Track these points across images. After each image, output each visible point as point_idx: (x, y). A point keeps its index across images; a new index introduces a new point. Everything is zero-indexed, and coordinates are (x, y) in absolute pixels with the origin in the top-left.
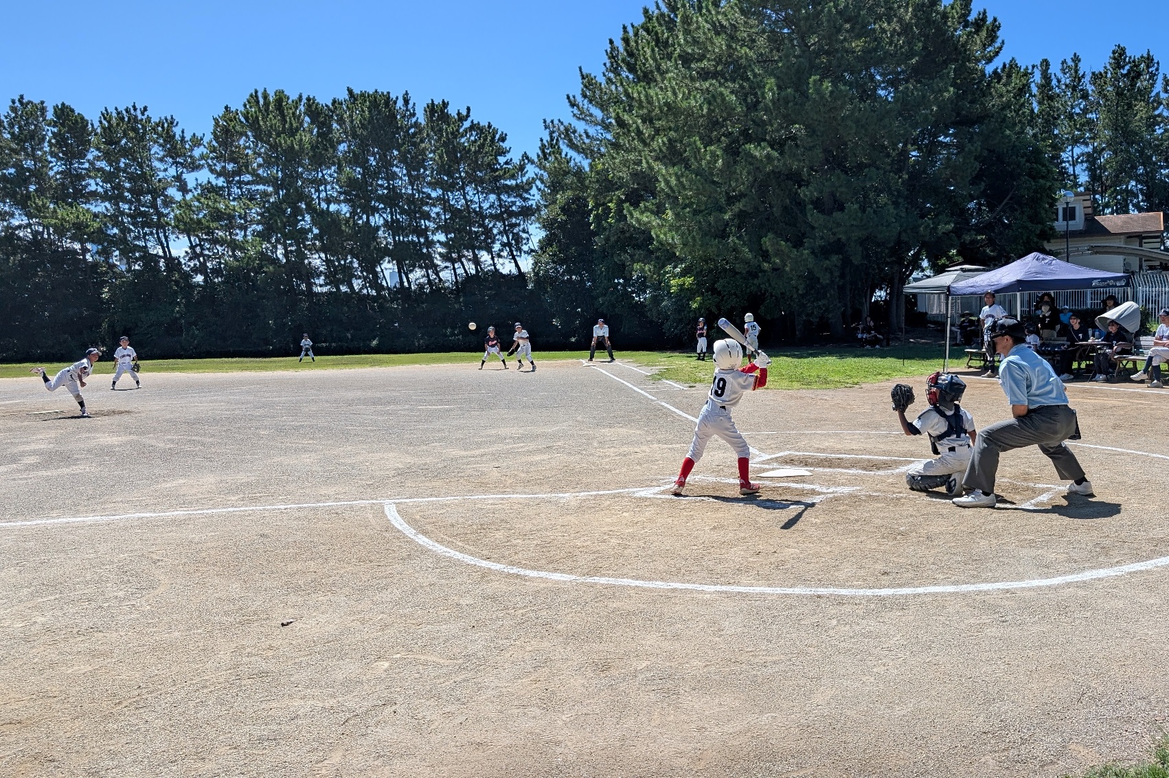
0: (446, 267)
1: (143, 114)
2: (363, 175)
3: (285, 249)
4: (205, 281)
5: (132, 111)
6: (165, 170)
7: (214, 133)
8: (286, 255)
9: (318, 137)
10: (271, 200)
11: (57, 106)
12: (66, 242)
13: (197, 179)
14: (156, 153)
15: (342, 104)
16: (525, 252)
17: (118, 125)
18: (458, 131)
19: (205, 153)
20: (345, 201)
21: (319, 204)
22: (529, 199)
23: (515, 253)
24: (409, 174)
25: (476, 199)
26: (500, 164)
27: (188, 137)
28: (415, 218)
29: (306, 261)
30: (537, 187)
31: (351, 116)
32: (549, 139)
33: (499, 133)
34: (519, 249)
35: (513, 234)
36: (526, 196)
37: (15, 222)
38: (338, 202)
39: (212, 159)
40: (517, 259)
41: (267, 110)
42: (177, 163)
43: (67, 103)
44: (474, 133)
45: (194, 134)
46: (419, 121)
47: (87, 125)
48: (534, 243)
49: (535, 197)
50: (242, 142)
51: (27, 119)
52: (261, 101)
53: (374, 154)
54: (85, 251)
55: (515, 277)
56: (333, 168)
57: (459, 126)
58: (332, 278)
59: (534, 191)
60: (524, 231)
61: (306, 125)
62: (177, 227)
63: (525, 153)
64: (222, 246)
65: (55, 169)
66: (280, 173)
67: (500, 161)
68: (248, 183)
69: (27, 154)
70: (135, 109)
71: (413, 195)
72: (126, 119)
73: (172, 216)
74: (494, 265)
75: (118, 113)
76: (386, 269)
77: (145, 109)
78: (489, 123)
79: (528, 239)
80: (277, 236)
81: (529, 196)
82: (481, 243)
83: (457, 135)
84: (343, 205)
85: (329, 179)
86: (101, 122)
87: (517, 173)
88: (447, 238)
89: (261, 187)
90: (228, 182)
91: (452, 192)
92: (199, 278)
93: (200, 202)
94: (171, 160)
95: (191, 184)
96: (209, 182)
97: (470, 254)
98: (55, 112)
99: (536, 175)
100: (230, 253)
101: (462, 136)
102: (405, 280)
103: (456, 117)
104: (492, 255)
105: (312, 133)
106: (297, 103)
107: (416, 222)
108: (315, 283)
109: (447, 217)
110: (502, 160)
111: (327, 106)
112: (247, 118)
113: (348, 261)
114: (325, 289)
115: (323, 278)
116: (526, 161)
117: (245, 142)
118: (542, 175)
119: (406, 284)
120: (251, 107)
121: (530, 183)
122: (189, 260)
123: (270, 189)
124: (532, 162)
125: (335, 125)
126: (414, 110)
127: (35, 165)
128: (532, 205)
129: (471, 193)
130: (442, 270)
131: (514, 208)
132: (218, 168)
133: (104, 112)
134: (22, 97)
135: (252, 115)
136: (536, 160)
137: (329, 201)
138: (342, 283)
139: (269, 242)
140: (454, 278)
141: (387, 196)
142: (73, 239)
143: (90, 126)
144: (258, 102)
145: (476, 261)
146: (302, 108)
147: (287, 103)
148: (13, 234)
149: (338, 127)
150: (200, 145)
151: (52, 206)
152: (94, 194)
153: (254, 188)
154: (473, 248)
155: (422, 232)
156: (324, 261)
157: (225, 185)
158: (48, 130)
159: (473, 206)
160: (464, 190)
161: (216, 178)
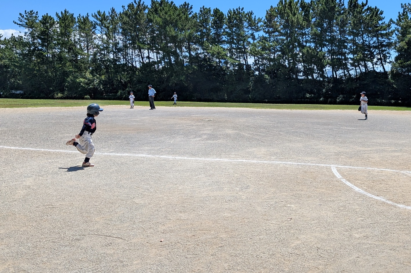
0: (353, 69)
1: (242, 10)
2: (321, 31)
3: (289, 61)
4: (259, 74)
5: (238, 10)
6: (248, 32)
7: (266, 17)
8: (289, 64)
9: (304, 16)
10: (285, 42)
11: (215, 9)
12: (214, 59)
13: (259, 35)
14: (246, 25)
15: (314, 2)
16: (388, 62)
17: (233, 15)
18: (362, 11)
19: (262, 25)
20: (314, 42)
21: (303, 43)
22: (392, 39)
23: (383, 63)
24: (339, 30)
25: (367, 40)
26: (379, 24)
27: (257, 19)
28: (341, 48)
29: (296, 66)
30: (395, 34)
31: (318, 7)
32: (403, 12)
33: (380, 11)
34: (385, 61)
35: (383, 55)
36: (390, 37)
37: (199, 52)
38: (310, 42)
39: (265, 26)
40: (384, 65)
41: (286, 6)
42: (252, 29)
43: (218, 8)
44: (369, 11)
45: (259, 18)
46: (345, 7)
47: (223, 16)
48: (393, 59)
49: (394, 38)
50: (275, 20)
51: (205, 15)
52: (284, 3)
53: (326, 22)
54: (220, 62)
55: (382, 73)
56: (309, 29)
57: (362, 8)
58: (306, 73)
59: (394, 35)
60: (388, 53)
61: (300, 12)
62: (251, 53)
63: (391, 19)
64: (266, 60)
65: (212, 32)
66: (289, 31)
67: (379, 23)
68: (277, 36)
69: (204, 27)
70: (239, 9)
71: (341, 38)
72: (236, 13)
73: (249, 49)
74: (373, 68)
75: (234, 11)
76: (327, 70)
77: (243, 9)
78: (376, 7)
79: (390, 57)
80: (286, 56)
81: (391, 38)
82: (368, 59)
83: (361, 13)
84: (312, 43)
85: (307, 33)
86: (228, 14)
87: (387, 28)
88: (354, 56)
89: (281, 37)
90: (270, 35)
91: (357, 37)
92: (257, 73)
93: (259, 43)
94: (250, 28)
95: (256, 37)
96: (263, 36)
97: (363, 63)
98: (214, 11)
99: (396, 28)
100: (269, 63)
101: (363, 13)
102: (334, 74)
103: (361, 5)
104: (373, 64)
105: (302, 14)
106: (297, 3)
107: (341, 50)
108: (299, 75)
109: (355, 47)
110: (380, 22)
111: (308, 3)
112: (278, 10)
113: (312, 66)
114: (303, 78)
115: (302, 73)
116: (391, 23)
117: (277, 20)
118: (398, 28)
119: (335, 76)
120: (280, 6)
121: (392, 32)
122: (254, 66)
123: (285, 38)
124: (394, 23)
125: (311, 11)
126: (343, 3)
127: (206, 31)
128: (393, 42)
129: (365, 37)
130: (351, 70)
131: (384, 43)
132: (266, 30)
133: (229, 10)
134: (204, 6)
135: (280, 9)
136: (396, 22)
137: (306, 42)
138: (309, 75)
139: (283, 59)
140: (355, 74)
141: (330, 39)
142: (217, 58)
143: (224, 16)
144: (282, 3)
145: (366, 66)
146: (299, 5)
147: (293, 3)
148: (198, 56)
149: (312, 12)
150: (261, 22)
151: (211, 46)
152: (224, 41)
153: (279, 37)
154: (365, 61)
155: (344, 54)
156: (303, 66)
157: (269, 36)
158: (211, 18)
159: (366, 43)
160: (363, 36)
161: (266, 34)
